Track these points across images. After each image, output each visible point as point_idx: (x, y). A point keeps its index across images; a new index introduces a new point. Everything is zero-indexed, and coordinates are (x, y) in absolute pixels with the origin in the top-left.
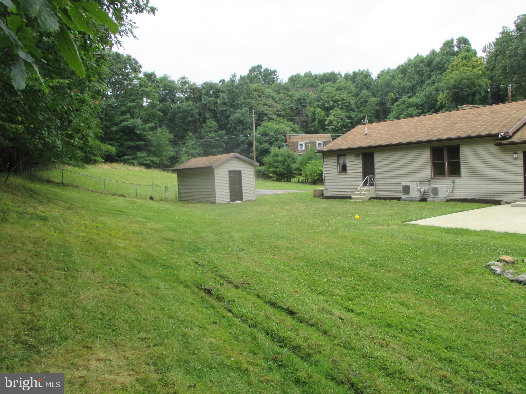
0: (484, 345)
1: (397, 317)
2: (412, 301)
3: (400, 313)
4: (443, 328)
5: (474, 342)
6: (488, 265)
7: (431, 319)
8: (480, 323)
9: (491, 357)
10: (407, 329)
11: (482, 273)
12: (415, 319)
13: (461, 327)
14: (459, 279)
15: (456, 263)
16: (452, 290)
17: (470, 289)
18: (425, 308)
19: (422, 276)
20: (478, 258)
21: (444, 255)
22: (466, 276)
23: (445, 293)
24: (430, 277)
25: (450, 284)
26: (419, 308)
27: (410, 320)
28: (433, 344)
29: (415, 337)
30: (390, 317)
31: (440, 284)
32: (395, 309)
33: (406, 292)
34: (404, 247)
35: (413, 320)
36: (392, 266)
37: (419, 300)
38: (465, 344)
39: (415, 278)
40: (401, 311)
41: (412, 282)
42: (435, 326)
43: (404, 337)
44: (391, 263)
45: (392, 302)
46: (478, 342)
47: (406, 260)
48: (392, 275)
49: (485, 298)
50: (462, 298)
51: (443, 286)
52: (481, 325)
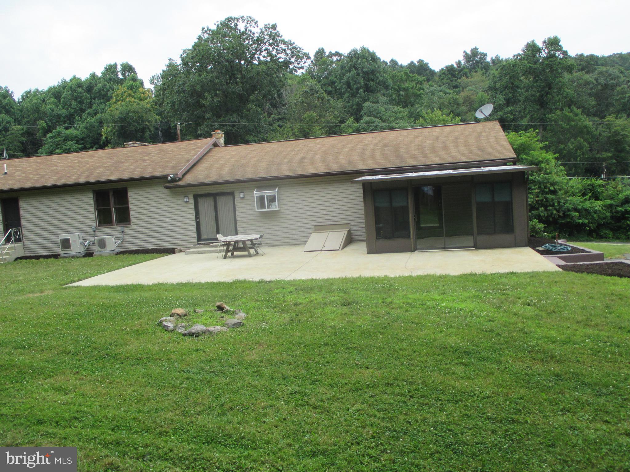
0: (156, 412)
1: (51, 408)
2: (73, 381)
3: (55, 401)
4: (109, 406)
5: (145, 413)
6: (161, 322)
7: (96, 399)
8: (151, 390)
9: (163, 423)
10: (64, 419)
11: (154, 332)
12: (75, 405)
13: (130, 399)
14: (128, 343)
15: (126, 325)
16: (121, 358)
17: (141, 353)
18: (88, 388)
19: (85, 349)
20: (150, 316)
21: (113, 318)
22: (137, 339)
23: (112, 363)
24: (95, 348)
25: (118, 351)
26: (80, 389)
27: (68, 408)
28: (98, 429)
29: (75, 427)
30: (42, 410)
31: (107, 355)
32: (48, 399)
33: (64, 373)
34: (63, 316)
35: (72, 407)
36: (45, 343)
37: (80, 379)
38: (134, 418)
39: (76, 352)
40: (57, 399)
41: (72, 359)
42: (100, 406)
43: (61, 431)
44: (44, 340)
45: (45, 391)
46: (148, 411)
47: (65, 333)
48: (45, 355)
49: (157, 359)
50: (132, 366)
51: (110, 356)
52: (151, 391)
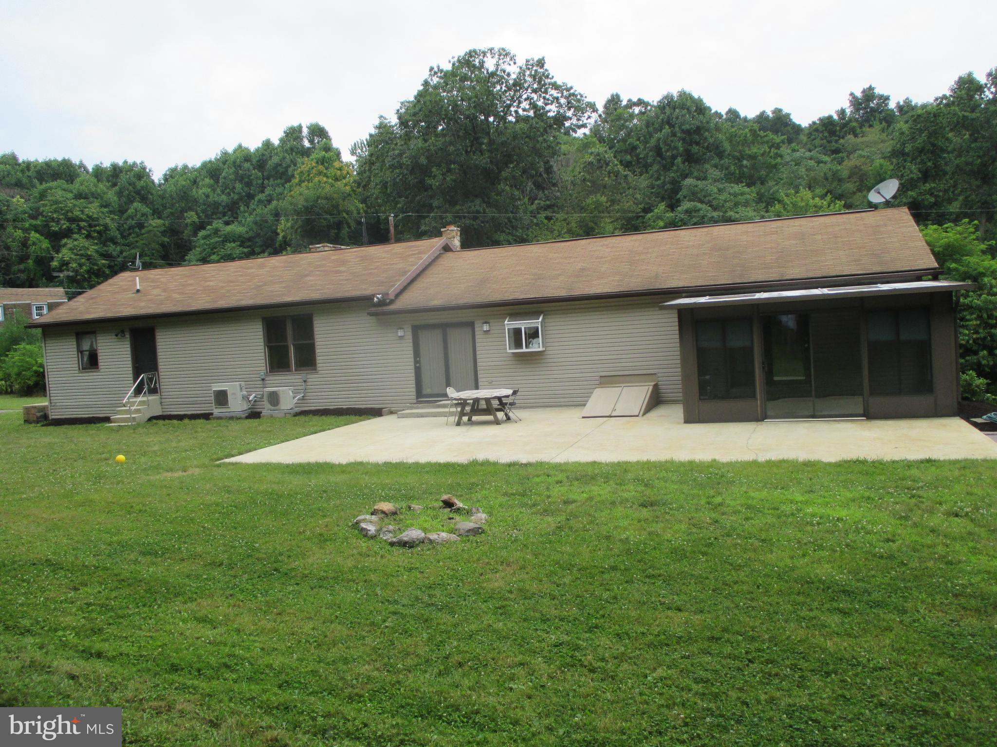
0: (344, 664)
1: (191, 649)
2: (223, 609)
3: (198, 638)
4: (276, 649)
5: (328, 664)
6: (357, 523)
7: (257, 638)
8: (339, 627)
9: (354, 682)
10: (209, 666)
11: (346, 539)
12: (225, 645)
13: (307, 641)
14: (307, 554)
15: (305, 526)
16: (296, 576)
17: (326, 569)
18: (246, 620)
19: (243, 559)
20: (342, 513)
21: (285, 514)
22: (321, 548)
23: (283, 584)
24: (258, 559)
25: (293, 566)
26: (234, 621)
27: (215, 649)
28: (258, 684)
29: (225, 680)
30: (177, 651)
31: (276, 570)
32: (188, 633)
33: (211, 596)
34: (213, 508)
35: (222, 647)
36: (187, 548)
37: (235, 606)
38: (312, 671)
39: (230, 564)
40: (199, 635)
41: (225, 575)
42: (263, 649)
43: (204, 685)
44: (185, 543)
45: (184, 621)
46: (334, 661)
47: (215, 534)
48: (185, 567)
49: (349, 581)
50: (312, 589)
51: (279, 572)
52: (339, 630)
